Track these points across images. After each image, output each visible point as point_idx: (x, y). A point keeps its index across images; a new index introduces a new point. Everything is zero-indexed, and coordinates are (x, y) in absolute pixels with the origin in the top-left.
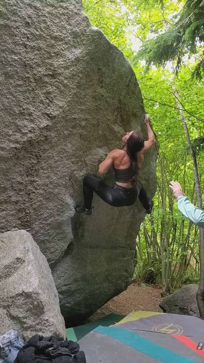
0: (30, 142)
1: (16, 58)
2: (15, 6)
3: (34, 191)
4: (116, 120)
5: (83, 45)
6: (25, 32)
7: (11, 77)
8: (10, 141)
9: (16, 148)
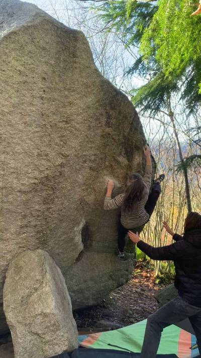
0: (47, 177)
1: (34, 109)
2: (33, 64)
3: (50, 216)
4: (121, 152)
5: (94, 94)
6: (42, 86)
7: (30, 125)
8: (29, 178)
9: (34, 183)
